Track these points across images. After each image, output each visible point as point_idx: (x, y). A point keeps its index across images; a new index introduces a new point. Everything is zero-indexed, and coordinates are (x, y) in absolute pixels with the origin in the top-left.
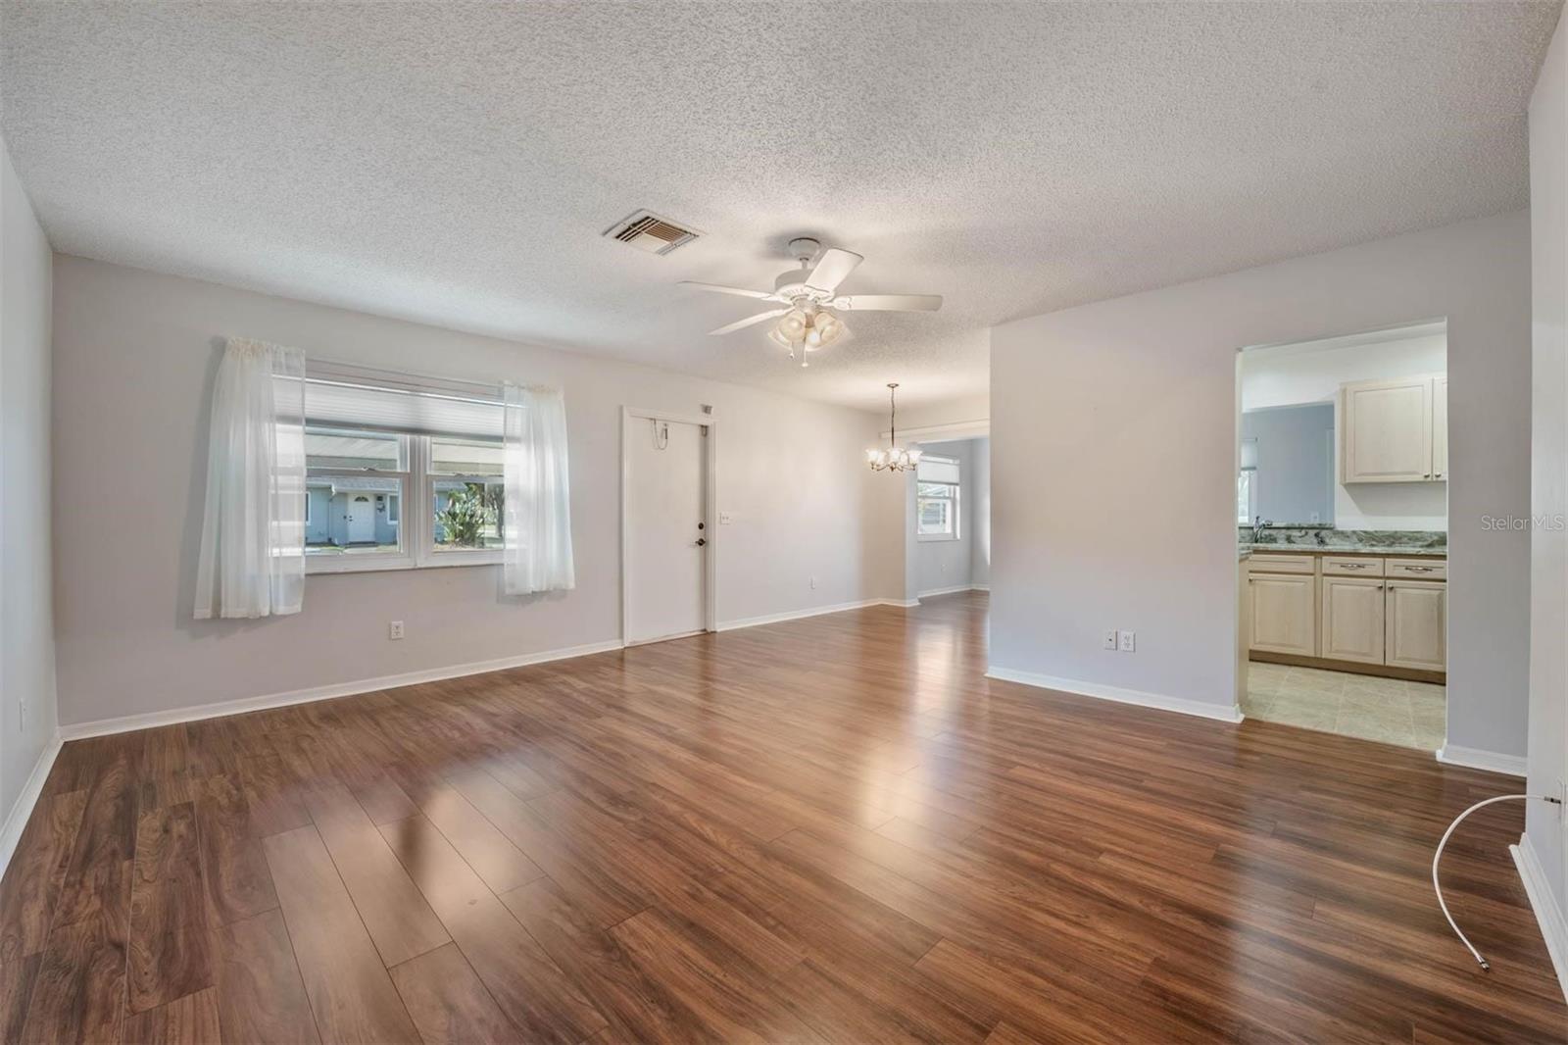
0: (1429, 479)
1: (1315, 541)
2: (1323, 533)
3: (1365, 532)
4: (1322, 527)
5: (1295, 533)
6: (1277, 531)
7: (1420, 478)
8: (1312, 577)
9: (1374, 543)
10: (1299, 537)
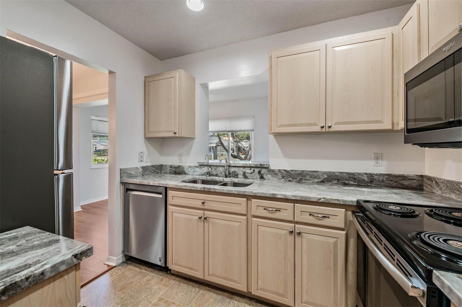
0: (324, 130)
1: (258, 176)
2: (263, 171)
3: (285, 171)
4: (262, 167)
5: (248, 171)
6: (238, 168)
7: (317, 129)
8: (245, 217)
9: (290, 179)
10: (250, 173)
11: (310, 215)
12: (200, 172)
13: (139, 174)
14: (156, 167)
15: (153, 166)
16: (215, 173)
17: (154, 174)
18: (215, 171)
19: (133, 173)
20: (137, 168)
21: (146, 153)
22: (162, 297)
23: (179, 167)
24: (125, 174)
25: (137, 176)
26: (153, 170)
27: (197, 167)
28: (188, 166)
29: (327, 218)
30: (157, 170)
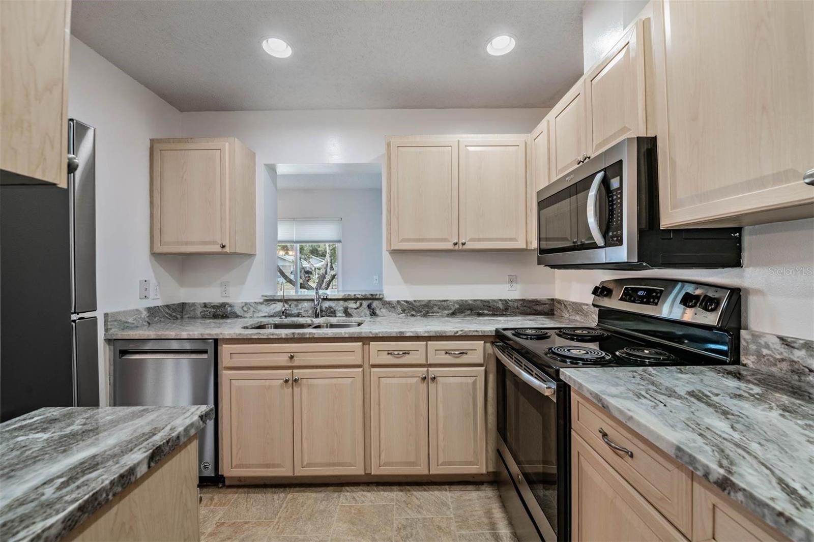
0: (457, 247)
1: (368, 313)
2: (375, 304)
3: (407, 302)
4: (373, 298)
5: (352, 305)
6: (336, 302)
7: (449, 246)
8: (361, 369)
9: (413, 313)
10: (355, 309)
11: (446, 353)
12: (266, 312)
13: (141, 322)
14: (174, 307)
15: (167, 306)
16: (296, 312)
17: (170, 321)
18: (296, 309)
19: (130, 320)
20: (137, 310)
21: (153, 281)
22: (223, 521)
23: (223, 305)
24: (115, 323)
25: (139, 325)
26: (167, 313)
27: (261, 303)
28: (242, 303)
29: (465, 354)
30: (174, 314)
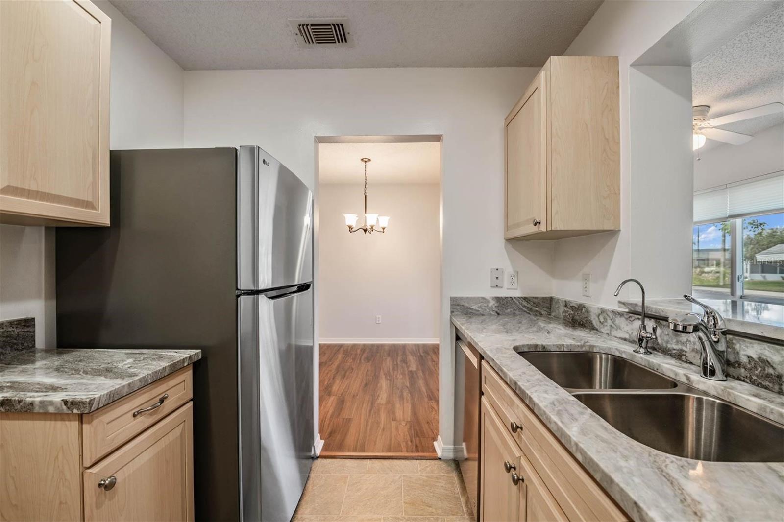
12: (627, 333)
13: (487, 310)
14: (535, 300)
15: (525, 298)
16: (675, 347)
17: (529, 315)
18: (674, 341)
19: (474, 307)
20: (483, 298)
21: (508, 269)
23: (580, 308)
24: (458, 307)
25: (484, 314)
26: (525, 306)
27: (621, 315)
28: (599, 308)
30: (537, 309)
